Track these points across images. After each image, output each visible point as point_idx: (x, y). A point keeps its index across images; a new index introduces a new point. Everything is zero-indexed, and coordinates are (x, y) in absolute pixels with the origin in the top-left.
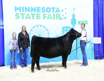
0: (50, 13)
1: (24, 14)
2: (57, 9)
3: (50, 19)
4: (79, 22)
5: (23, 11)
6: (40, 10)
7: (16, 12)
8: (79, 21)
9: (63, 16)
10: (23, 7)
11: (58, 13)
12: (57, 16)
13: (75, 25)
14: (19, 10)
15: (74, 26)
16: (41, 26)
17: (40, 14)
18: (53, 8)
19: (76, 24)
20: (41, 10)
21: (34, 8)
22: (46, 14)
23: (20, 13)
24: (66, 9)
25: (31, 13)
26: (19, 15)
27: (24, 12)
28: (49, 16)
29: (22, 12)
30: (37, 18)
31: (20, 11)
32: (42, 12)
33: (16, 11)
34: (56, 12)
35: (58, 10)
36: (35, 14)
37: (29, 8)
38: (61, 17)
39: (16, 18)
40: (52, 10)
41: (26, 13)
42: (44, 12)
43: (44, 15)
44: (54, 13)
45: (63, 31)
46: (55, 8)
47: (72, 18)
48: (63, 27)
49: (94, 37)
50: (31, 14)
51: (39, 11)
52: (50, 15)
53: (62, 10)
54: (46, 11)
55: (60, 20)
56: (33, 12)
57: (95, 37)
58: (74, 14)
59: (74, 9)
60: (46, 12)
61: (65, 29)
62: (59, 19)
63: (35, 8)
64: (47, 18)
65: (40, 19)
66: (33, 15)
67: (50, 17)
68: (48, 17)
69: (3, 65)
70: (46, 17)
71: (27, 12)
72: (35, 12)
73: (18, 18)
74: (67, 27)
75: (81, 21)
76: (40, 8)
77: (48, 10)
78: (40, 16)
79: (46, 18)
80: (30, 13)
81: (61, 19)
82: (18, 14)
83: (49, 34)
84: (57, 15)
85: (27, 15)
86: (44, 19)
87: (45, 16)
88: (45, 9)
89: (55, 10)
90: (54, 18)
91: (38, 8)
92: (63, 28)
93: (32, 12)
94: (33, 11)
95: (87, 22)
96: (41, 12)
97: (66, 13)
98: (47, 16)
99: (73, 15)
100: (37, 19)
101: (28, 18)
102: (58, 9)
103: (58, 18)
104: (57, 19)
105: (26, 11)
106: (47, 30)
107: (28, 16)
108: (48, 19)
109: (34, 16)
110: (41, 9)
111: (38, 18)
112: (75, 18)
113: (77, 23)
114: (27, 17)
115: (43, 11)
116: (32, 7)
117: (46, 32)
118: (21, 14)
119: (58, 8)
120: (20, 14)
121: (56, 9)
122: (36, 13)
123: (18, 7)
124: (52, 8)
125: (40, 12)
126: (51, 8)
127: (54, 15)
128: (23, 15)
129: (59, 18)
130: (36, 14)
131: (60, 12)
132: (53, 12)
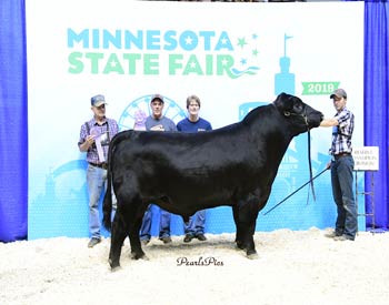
0: (193, 52)
1: (102, 56)
2: (222, 38)
3: (193, 75)
4: (305, 85)
5: (96, 45)
6: (158, 40)
8: (306, 81)
9: (244, 62)
10: (96, 32)
11: (224, 51)
14: (82, 42)
17: (156, 57)
18: (208, 35)
20: (163, 43)
21: (136, 35)
22: (181, 57)
23: (84, 51)
24: (255, 36)
25: (124, 50)
26: (83, 59)
27: (101, 50)
28: (190, 61)
29: (91, 49)
31: (86, 45)
32: (166, 48)
33: (70, 45)
34: (217, 48)
35: (224, 41)
36: (139, 57)
37: (118, 32)
38: (238, 66)
39: (71, 70)
40: (201, 40)
41: (107, 53)
44: (208, 52)
46: (213, 34)
47: (278, 70)
48: (242, 103)
49: (365, 145)
50: (126, 56)
51: (154, 43)
52: (193, 58)
53: (242, 42)
54: (179, 46)
56: (134, 49)
58: (288, 55)
59: (286, 38)
62: (228, 73)
63: (140, 33)
64: (182, 71)
65: (157, 72)
66: (132, 59)
67: (193, 65)
68: (188, 66)
69: (22, 235)
70: (180, 66)
73: (77, 68)
75: (315, 84)
76: (158, 33)
77: (189, 41)
79: (179, 72)
80: (120, 53)
82: (80, 55)
84: (220, 58)
85: (110, 60)
86: (172, 72)
87: (178, 61)
88: (177, 38)
89: (214, 41)
90: (210, 73)
91: (150, 33)
92: (244, 106)
93: (128, 47)
94: (132, 45)
96: (162, 48)
97: (255, 53)
98: (184, 62)
99: (281, 59)
100: (145, 73)
101: (113, 70)
102: (227, 38)
104: (220, 73)
105: (106, 46)
106: (182, 114)
107: (113, 64)
108: (185, 73)
110: (161, 37)
111: (150, 69)
112: (291, 71)
113: (299, 87)
114: (108, 65)
115: (169, 44)
116: (127, 32)
119: (224, 35)
120: (84, 56)
121: (218, 35)
122: (145, 51)
124: (202, 34)
125: (158, 47)
126: (198, 34)
128: (95, 58)
129: (230, 69)
130: (143, 57)
131: (231, 49)
132: (207, 47)
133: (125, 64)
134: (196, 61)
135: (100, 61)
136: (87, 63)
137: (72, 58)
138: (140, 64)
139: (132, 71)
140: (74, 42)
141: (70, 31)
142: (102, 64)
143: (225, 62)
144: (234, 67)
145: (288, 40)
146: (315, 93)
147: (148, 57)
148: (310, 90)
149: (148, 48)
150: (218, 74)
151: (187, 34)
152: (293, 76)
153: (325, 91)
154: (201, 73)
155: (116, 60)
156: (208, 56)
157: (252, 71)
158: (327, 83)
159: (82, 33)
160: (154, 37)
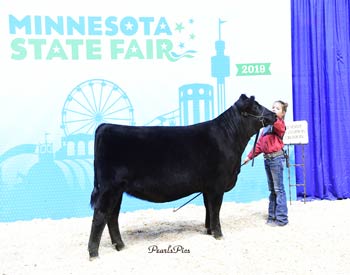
1: (44, 42)
2: (160, 23)
4: (239, 66)
5: (38, 31)
6: (100, 26)
7: (14, 37)
8: (239, 62)
9: (182, 46)
10: (38, 19)
11: (163, 36)
12: (159, 48)
13: (226, 79)
14: (24, 28)
15: (221, 81)
16: (103, 85)
17: (99, 42)
18: (147, 21)
19: (228, 74)
20: (104, 28)
21: (77, 21)
22: (122, 42)
23: (27, 37)
24: (191, 21)
25: (66, 36)
26: (26, 46)
28: (131, 46)
29: (34, 36)
30: (90, 56)
31: (28, 32)
32: (107, 33)
33: (12, 31)
34: (157, 33)
35: (163, 26)
36: (81, 42)
38: (176, 49)
39: (13, 57)
40: (141, 25)
41: (50, 39)
42: (114, 32)
43: (114, 43)
44: (148, 37)
45: (184, 99)
46: (152, 19)
47: (214, 53)
48: (181, 85)
49: (295, 120)
50: (68, 42)
51: (96, 29)
52: (134, 43)
54: (120, 32)
55: (172, 60)
56: (76, 35)
57: (300, 120)
58: (222, 39)
59: (221, 22)
60: (120, 35)
61: (190, 92)
62: (168, 56)
63: (82, 19)
64: (124, 55)
65: (99, 57)
66: (75, 44)
67: (134, 50)
68: (129, 50)
70: (122, 51)
71: (55, 34)
72: (83, 33)
74: (196, 87)
75: (248, 65)
76: (99, 19)
77: (129, 26)
78: (99, 49)
81: (174, 57)
82: (23, 41)
83: (132, 110)
85: (53, 46)
86: (114, 56)
87: (119, 46)
88: (118, 23)
89: (153, 26)
90: (150, 56)
91: (92, 19)
92: (184, 89)
93: (70, 33)
94: (75, 31)
95: (267, 68)
96: (104, 32)
97: (192, 37)
98: (125, 47)
99: (217, 43)
100: (88, 58)
101: (57, 55)
102: (166, 23)
103: (164, 54)
104: (160, 57)
105: (48, 32)
106: (125, 97)
107: (56, 50)
108: (127, 57)
109: (80, 47)
110: (103, 23)
111: (93, 54)
112: (226, 53)
113: (233, 70)
114: (52, 50)
115: (110, 30)
116: (69, 18)
117: (123, 103)
118: (31, 42)
119: (163, 20)
120: (26, 42)
121: (157, 21)
122: (87, 37)
123: (20, 17)
124: (141, 19)
125: (100, 33)
126: (137, 19)
127: (149, 42)
128: (38, 44)
129: (170, 53)
130: (85, 42)
131: (169, 33)
132: (147, 32)
133: (68, 50)
134: (137, 46)
135: (43, 47)
136: (30, 49)
137: (15, 44)
138: (82, 50)
139: (75, 57)
140: (17, 29)
141: (11, 17)
142: (45, 49)
143: (164, 46)
144: (173, 50)
145: (222, 25)
146: (248, 74)
147: (90, 43)
148: (244, 72)
149: (90, 34)
150: (158, 57)
151: (127, 20)
152: (227, 58)
153: (257, 71)
154: (142, 57)
155: (59, 46)
156: (148, 41)
157: (190, 54)
158: (259, 65)
159: (24, 20)
160: (96, 23)
